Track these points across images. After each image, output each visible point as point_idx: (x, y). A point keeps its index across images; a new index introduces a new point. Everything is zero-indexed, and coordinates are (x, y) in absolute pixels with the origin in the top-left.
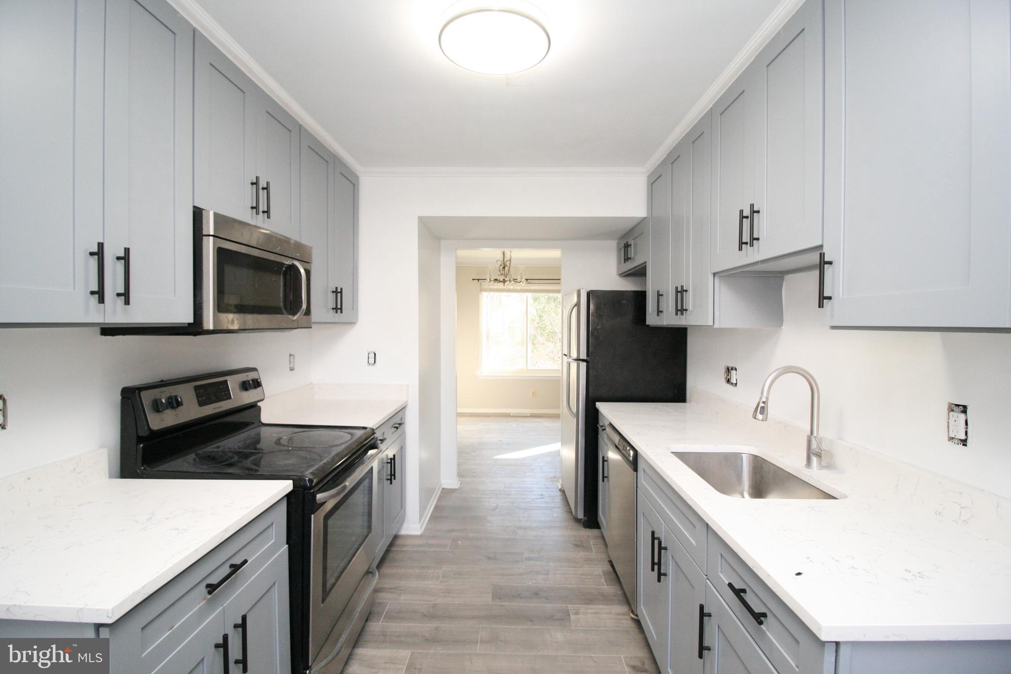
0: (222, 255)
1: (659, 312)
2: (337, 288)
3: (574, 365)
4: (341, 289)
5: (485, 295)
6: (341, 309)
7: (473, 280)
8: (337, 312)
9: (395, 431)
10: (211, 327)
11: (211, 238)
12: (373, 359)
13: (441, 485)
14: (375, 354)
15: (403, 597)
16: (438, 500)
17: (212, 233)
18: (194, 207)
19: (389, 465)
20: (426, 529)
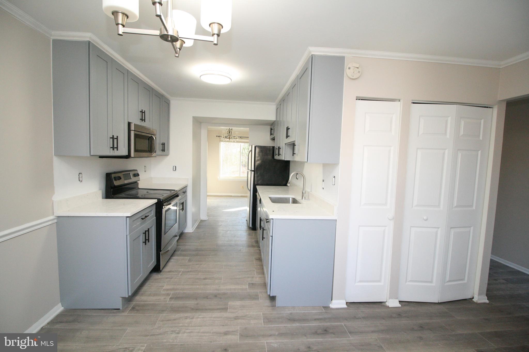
0: (136, 136)
1: (279, 154)
2: (163, 143)
3: (250, 173)
4: (164, 143)
5: (222, 143)
6: (164, 150)
7: (217, 136)
8: (163, 151)
9: (183, 194)
10: (133, 157)
11: (133, 131)
12: (175, 169)
13: (200, 219)
14: (176, 167)
15: (186, 247)
16: (199, 223)
17: (133, 130)
18: (128, 122)
19: (182, 205)
20: (194, 231)
